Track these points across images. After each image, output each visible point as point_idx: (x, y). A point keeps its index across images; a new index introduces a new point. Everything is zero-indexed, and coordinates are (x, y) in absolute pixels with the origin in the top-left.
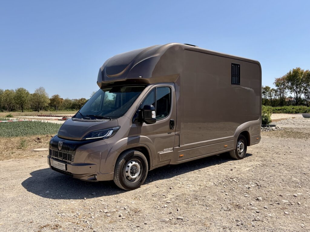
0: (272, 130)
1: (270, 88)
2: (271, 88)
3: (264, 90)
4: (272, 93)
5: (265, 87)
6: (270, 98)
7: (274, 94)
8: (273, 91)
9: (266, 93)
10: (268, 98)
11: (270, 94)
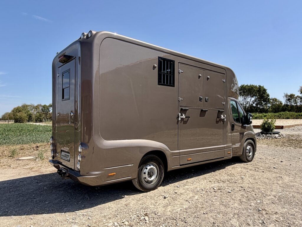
0: (275, 137)
1: (294, 95)
2: (296, 96)
3: (289, 98)
4: (297, 100)
5: (290, 95)
6: (295, 104)
7: (299, 101)
8: (298, 98)
9: (291, 100)
10: (293, 104)
11: (296, 101)
